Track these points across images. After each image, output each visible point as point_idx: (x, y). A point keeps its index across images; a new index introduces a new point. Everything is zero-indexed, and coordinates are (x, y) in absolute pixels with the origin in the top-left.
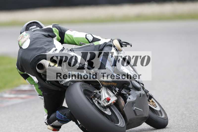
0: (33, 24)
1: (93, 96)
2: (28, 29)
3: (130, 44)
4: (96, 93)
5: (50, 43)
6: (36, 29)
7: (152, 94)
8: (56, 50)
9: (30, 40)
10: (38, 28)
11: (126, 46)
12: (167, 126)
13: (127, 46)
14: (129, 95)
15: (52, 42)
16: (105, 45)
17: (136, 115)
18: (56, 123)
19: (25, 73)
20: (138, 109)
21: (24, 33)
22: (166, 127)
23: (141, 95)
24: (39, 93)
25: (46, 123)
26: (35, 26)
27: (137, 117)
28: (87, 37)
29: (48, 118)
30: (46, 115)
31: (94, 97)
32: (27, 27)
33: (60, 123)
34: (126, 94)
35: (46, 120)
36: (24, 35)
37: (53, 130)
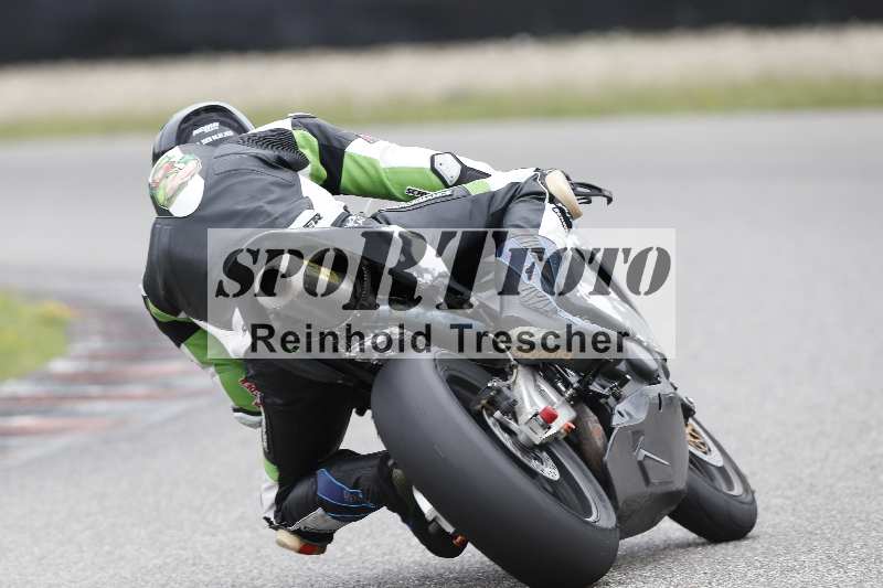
0: (204, 115)
1: (484, 402)
2: (184, 135)
3: (606, 193)
4: (499, 391)
5: (287, 192)
6: (220, 136)
7: (691, 400)
8: (317, 218)
9: (205, 179)
10: (229, 133)
11: (589, 202)
12: (755, 531)
13: (593, 199)
14: (618, 399)
15: (294, 186)
16: (515, 193)
17: (647, 480)
18: (316, 519)
19: (182, 316)
20: (653, 456)
21: (176, 153)
22: (750, 534)
23: (663, 403)
24: (234, 400)
25: (271, 523)
26: (215, 125)
27: (650, 490)
28: (437, 166)
29: (279, 499)
30: (270, 488)
31: (488, 406)
32: (183, 126)
33: (333, 517)
34: (607, 397)
35: (271, 508)
36: (177, 159)
37: (302, 551)
